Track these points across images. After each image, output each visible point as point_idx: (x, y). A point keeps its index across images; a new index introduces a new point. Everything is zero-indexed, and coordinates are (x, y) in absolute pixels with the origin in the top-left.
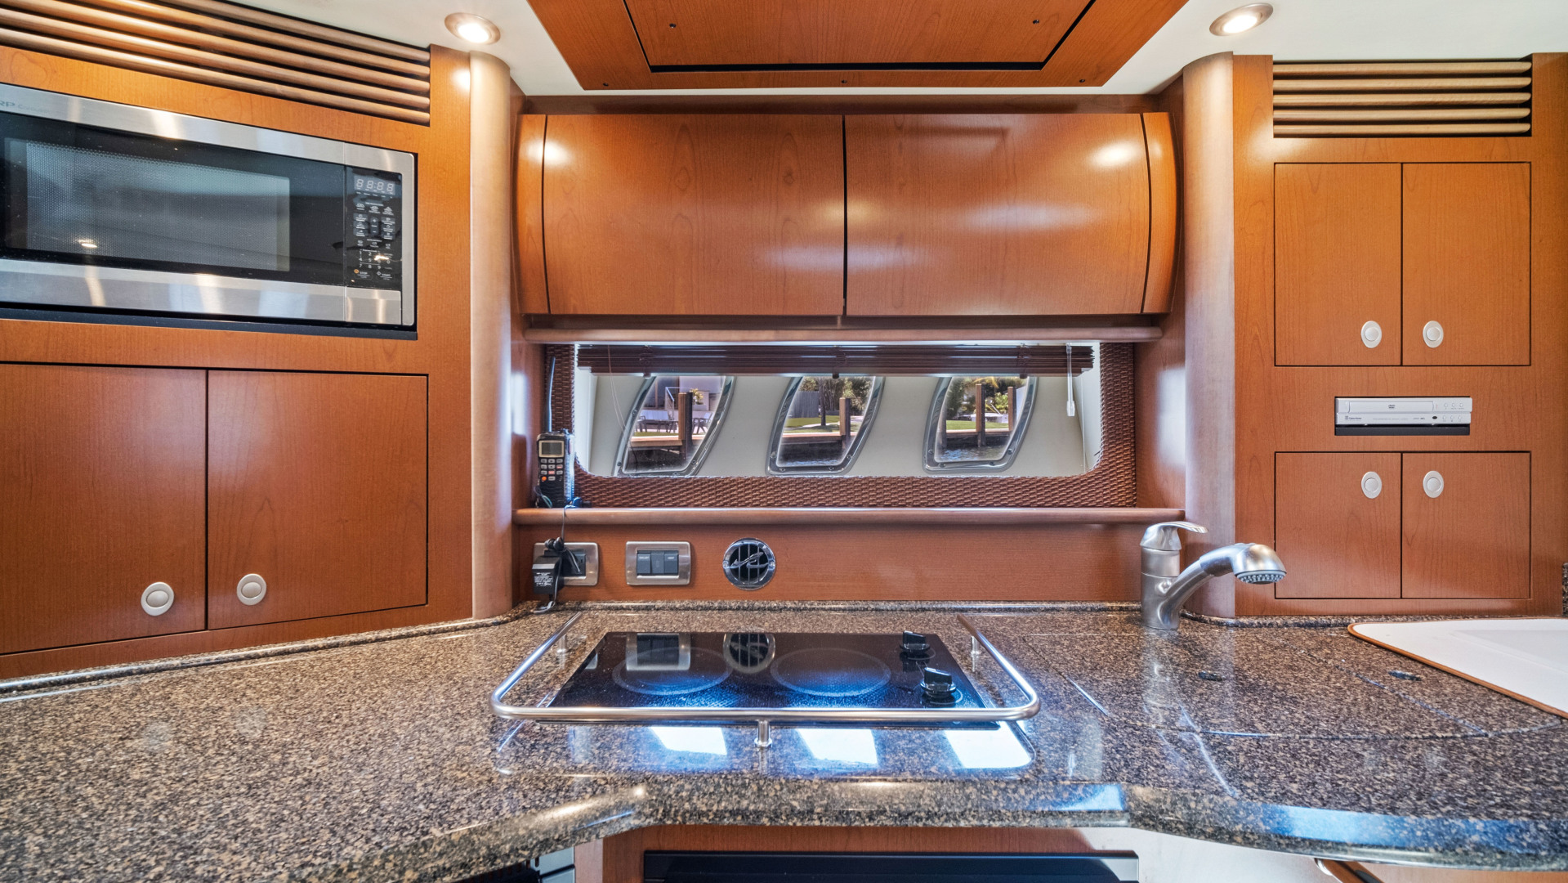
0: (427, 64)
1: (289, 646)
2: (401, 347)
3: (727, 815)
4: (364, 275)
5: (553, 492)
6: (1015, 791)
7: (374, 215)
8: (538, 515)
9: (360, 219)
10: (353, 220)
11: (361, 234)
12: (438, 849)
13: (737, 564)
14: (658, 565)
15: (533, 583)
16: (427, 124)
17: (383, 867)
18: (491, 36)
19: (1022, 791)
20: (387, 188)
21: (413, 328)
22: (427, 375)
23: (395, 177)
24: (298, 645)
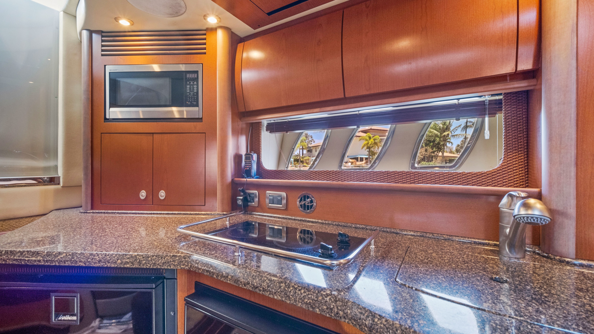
0: (205, 34)
1: (169, 212)
2: (198, 124)
3: (205, 271)
4: (189, 103)
5: (248, 173)
6: (300, 290)
7: (192, 85)
8: (240, 180)
9: (188, 86)
10: (186, 88)
11: (188, 91)
12: (128, 257)
13: (303, 203)
14: (275, 201)
15: (237, 203)
16: (205, 53)
17: (115, 257)
18: (218, 21)
19: (302, 291)
20: (195, 76)
21: (202, 119)
22: (205, 133)
23: (197, 72)
24: (171, 212)
